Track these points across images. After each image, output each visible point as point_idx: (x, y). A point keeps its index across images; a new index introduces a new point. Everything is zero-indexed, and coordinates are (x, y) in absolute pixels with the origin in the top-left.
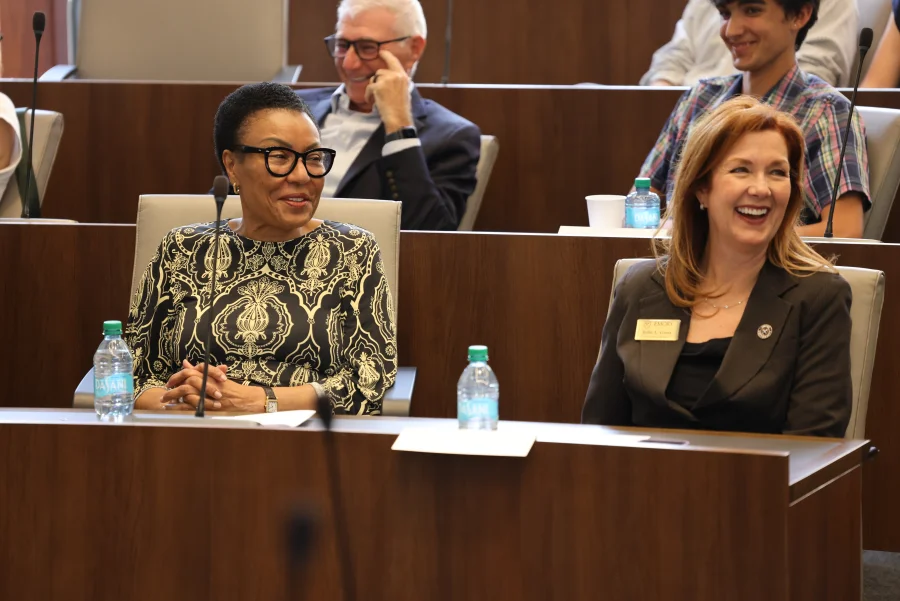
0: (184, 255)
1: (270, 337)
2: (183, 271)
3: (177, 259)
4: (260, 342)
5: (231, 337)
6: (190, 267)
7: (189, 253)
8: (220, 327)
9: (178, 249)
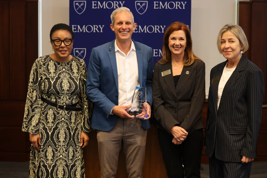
0: (43, 67)
1: (70, 89)
2: (44, 71)
3: (42, 68)
4: (68, 90)
5: (61, 89)
6: (45, 70)
7: (45, 67)
8: (58, 86)
9: (42, 66)
